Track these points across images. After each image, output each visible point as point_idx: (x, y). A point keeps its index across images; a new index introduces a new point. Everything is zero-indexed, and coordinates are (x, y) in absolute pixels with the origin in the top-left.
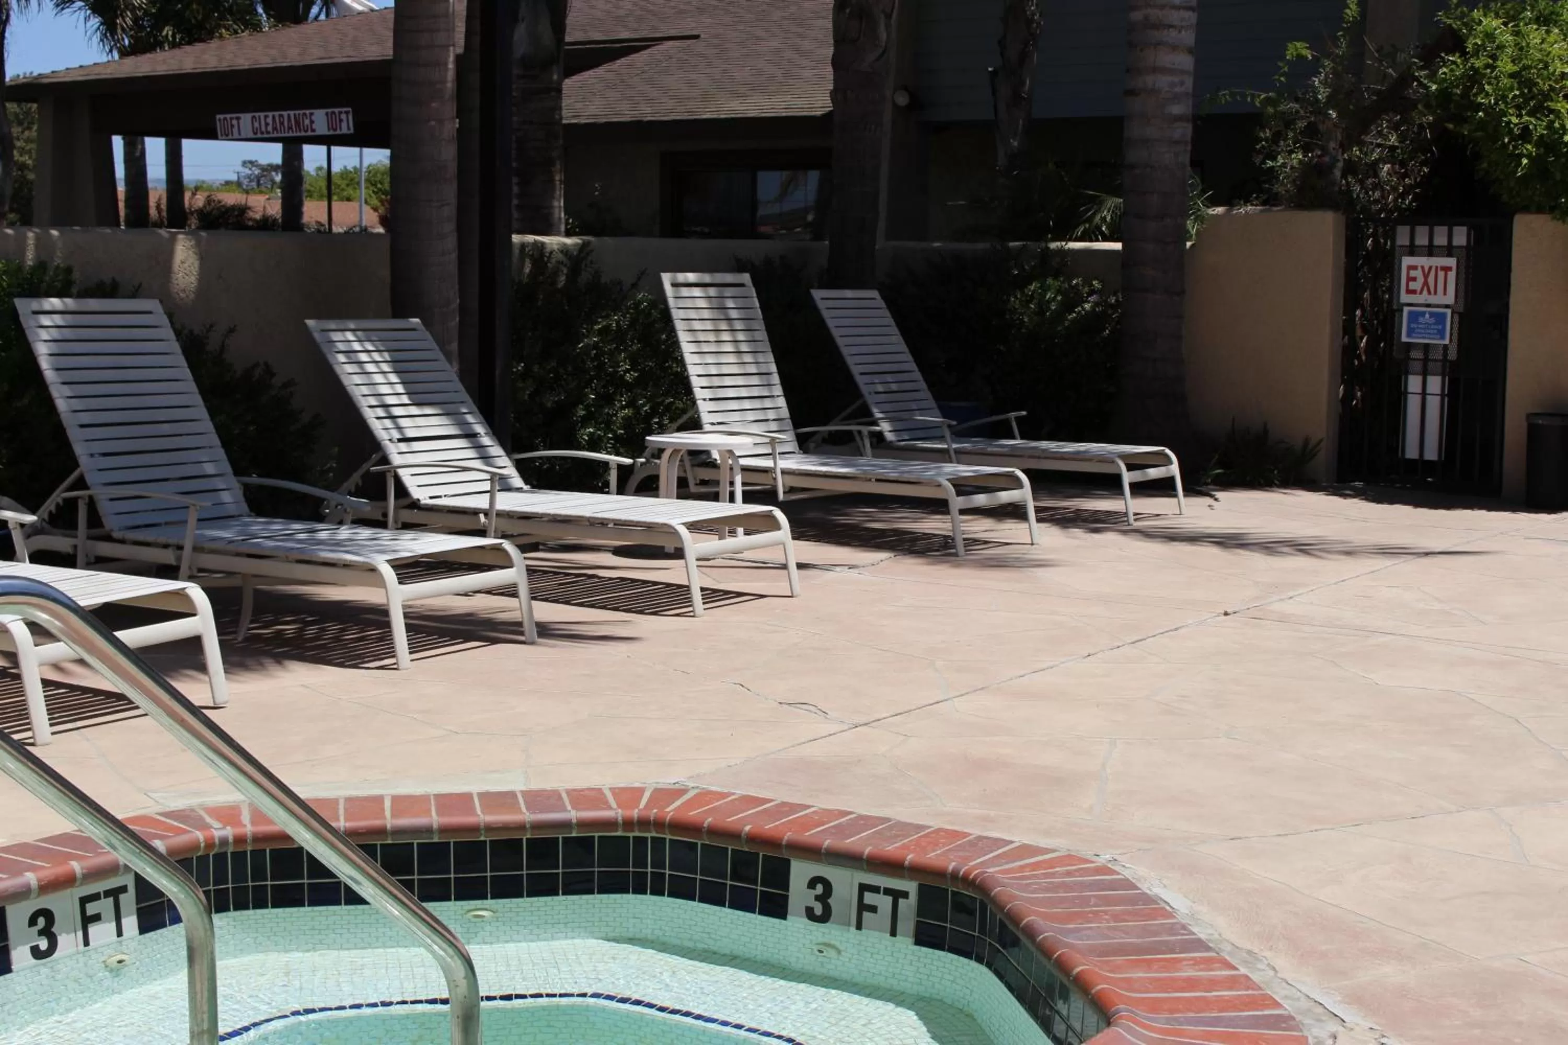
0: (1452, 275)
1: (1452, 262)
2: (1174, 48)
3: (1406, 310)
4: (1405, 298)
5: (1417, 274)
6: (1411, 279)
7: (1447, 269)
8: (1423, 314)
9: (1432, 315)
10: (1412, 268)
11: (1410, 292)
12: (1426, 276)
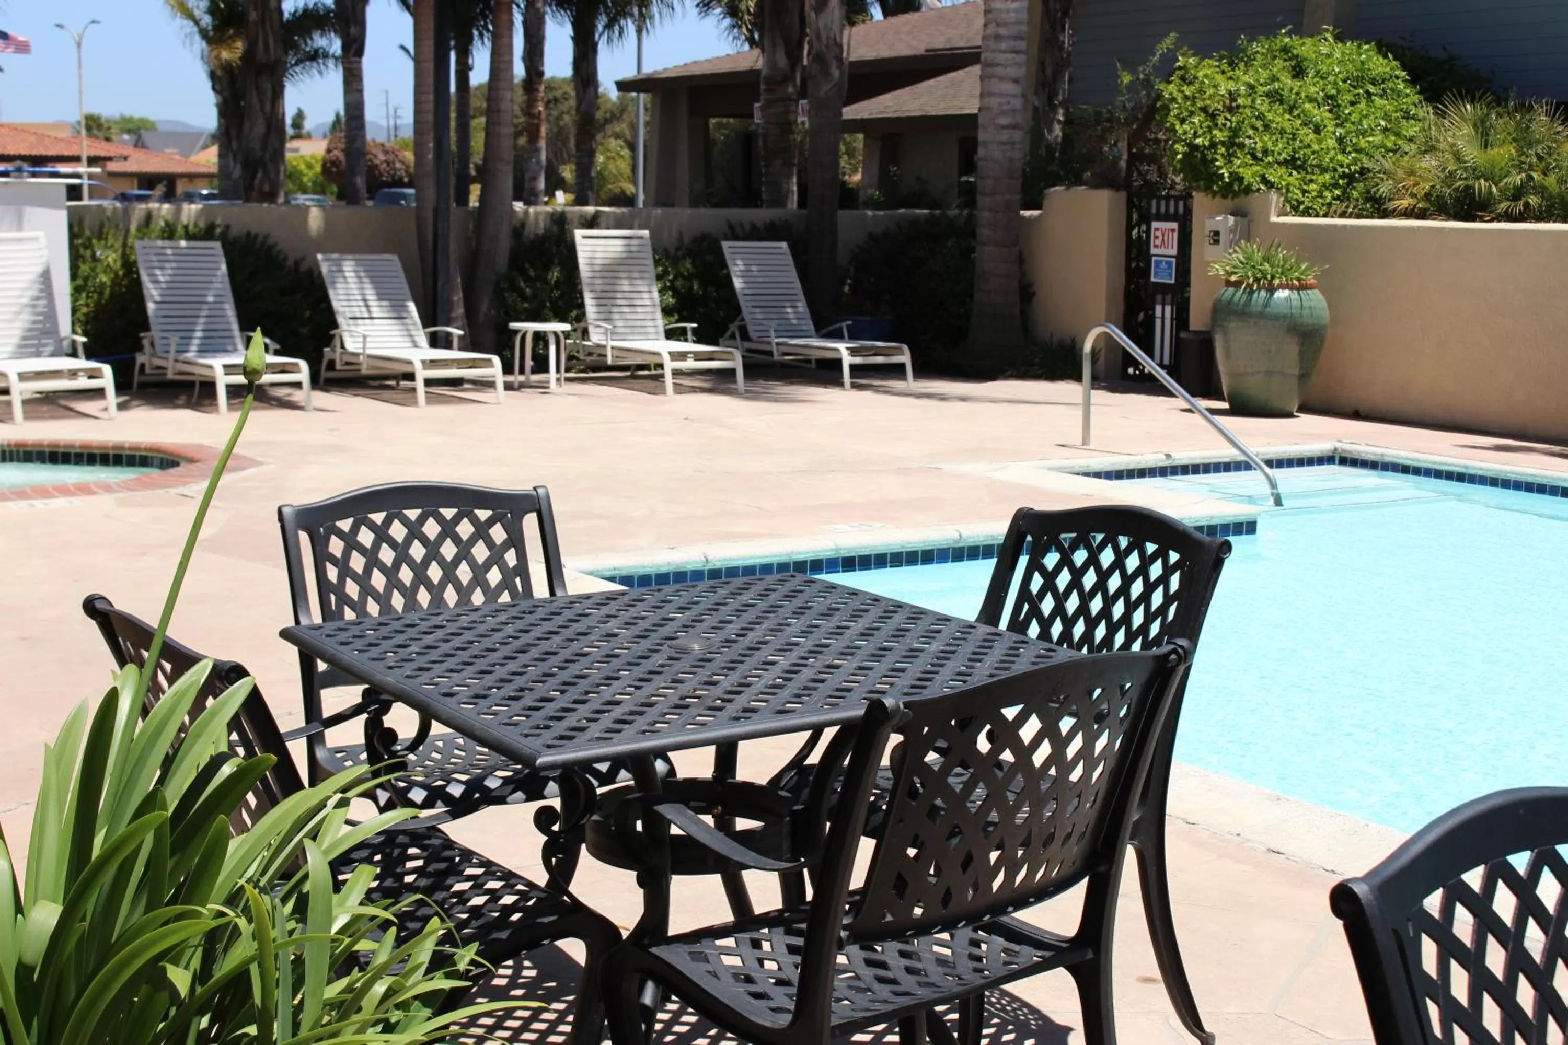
0: (1176, 234)
1: (1175, 225)
2: (1002, 79)
3: (1154, 259)
4: (1153, 251)
5: (1159, 234)
6: (1156, 237)
7: (1173, 230)
8: (1161, 262)
9: (1167, 262)
10: (1157, 229)
11: (1156, 246)
12: (1163, 235)
